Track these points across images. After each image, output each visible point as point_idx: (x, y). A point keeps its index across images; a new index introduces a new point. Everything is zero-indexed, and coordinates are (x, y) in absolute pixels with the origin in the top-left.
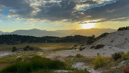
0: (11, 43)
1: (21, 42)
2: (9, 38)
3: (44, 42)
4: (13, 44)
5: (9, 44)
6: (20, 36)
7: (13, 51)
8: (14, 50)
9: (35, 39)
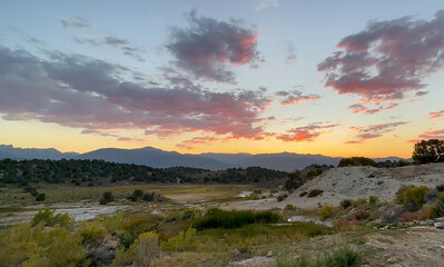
0: (84, 180)
1: (114, 181)
2: (79, 168)
3: (173, 181)
4: (90, 185)
5: (77, 184)
6: (113, 164)
7: (103, 203)
8: (107, 199)
9: (150, 173)
